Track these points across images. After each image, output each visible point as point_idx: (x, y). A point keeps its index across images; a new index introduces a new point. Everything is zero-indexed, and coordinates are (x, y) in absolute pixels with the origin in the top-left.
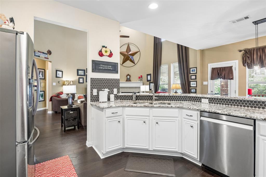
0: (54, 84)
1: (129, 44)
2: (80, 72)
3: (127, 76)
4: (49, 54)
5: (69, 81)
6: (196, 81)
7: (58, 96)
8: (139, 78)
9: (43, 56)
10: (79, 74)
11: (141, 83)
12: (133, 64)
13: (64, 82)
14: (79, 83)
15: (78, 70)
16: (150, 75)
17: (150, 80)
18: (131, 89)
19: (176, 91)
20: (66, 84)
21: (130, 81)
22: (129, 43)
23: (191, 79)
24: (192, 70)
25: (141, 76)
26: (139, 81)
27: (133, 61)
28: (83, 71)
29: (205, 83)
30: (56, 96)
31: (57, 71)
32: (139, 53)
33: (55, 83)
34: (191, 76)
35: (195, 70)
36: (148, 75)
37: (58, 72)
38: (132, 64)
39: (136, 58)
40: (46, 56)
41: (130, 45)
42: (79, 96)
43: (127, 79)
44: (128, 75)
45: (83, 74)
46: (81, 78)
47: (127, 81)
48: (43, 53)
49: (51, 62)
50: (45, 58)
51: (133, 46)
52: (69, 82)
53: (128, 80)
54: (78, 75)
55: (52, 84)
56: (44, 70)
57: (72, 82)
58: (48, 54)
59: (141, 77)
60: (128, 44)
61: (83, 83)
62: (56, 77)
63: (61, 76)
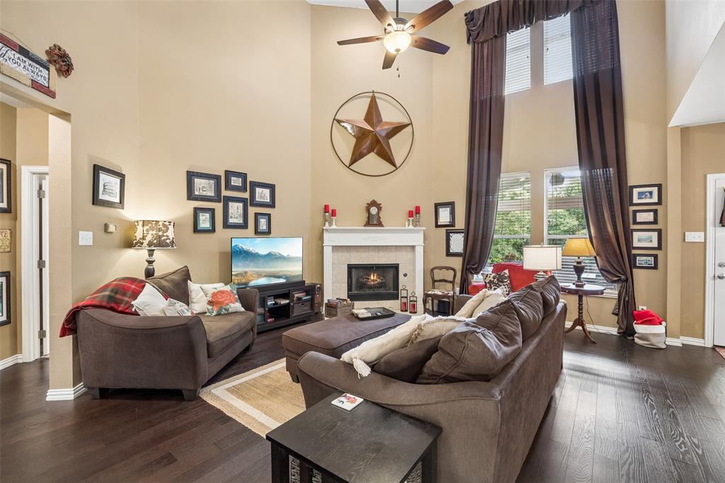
0: (86, 238)
1: (376, 94)
2: (199, 182)
3: (368, 210)
4: (59, 71)
5: (157, 222)
6: (659, 231)
7: (113, 305)
8: (411, 214)
9: (20, 69)
10: (197, 193)
11: (418, 231)
12: (387, 167)
13: (132, 226)
14: (196, 230)
15: (191, 176)
16: (451, 205)
17: (452, 224)
18: (382, 254)
19: (579, 263)
20: (144, 238)
21: (380, 224)
22: (373, 92)
23: (635, 223)
24: (640, 194)
25: (418, 210)
26: (411, 227)
27: (387, 157)
28: (212, 182)
29: (694, 237)
30: (104, 304)
31: (97, 169)
32: (409, 129)
33: (91, 233)
34: (635, 212)
35: (651, 193)
36: (437, 206)
37: (104, 178)
38: (385, 166)
39: (398, 145)
40: (42, 76)
41: (377, 100)
42: (214, 295)
43: (369, 218)
44: (374, 203)
45: (211, 193)
46: (204, 210)
47: (368, 223)
48: (23, 52)
49: (69, 120)
50: (36, 85)
51: (390, 103)
52: (160, 230)
53: (373, 221)
54: (191, 196)
55: (75, 237)
56: (8, 163)
57: (171, 227)
58: (52, 68)
59: (415, 213)
60: (371, 94)
61: (213, 230)
62: (96, 201)
63: (117, 200)
